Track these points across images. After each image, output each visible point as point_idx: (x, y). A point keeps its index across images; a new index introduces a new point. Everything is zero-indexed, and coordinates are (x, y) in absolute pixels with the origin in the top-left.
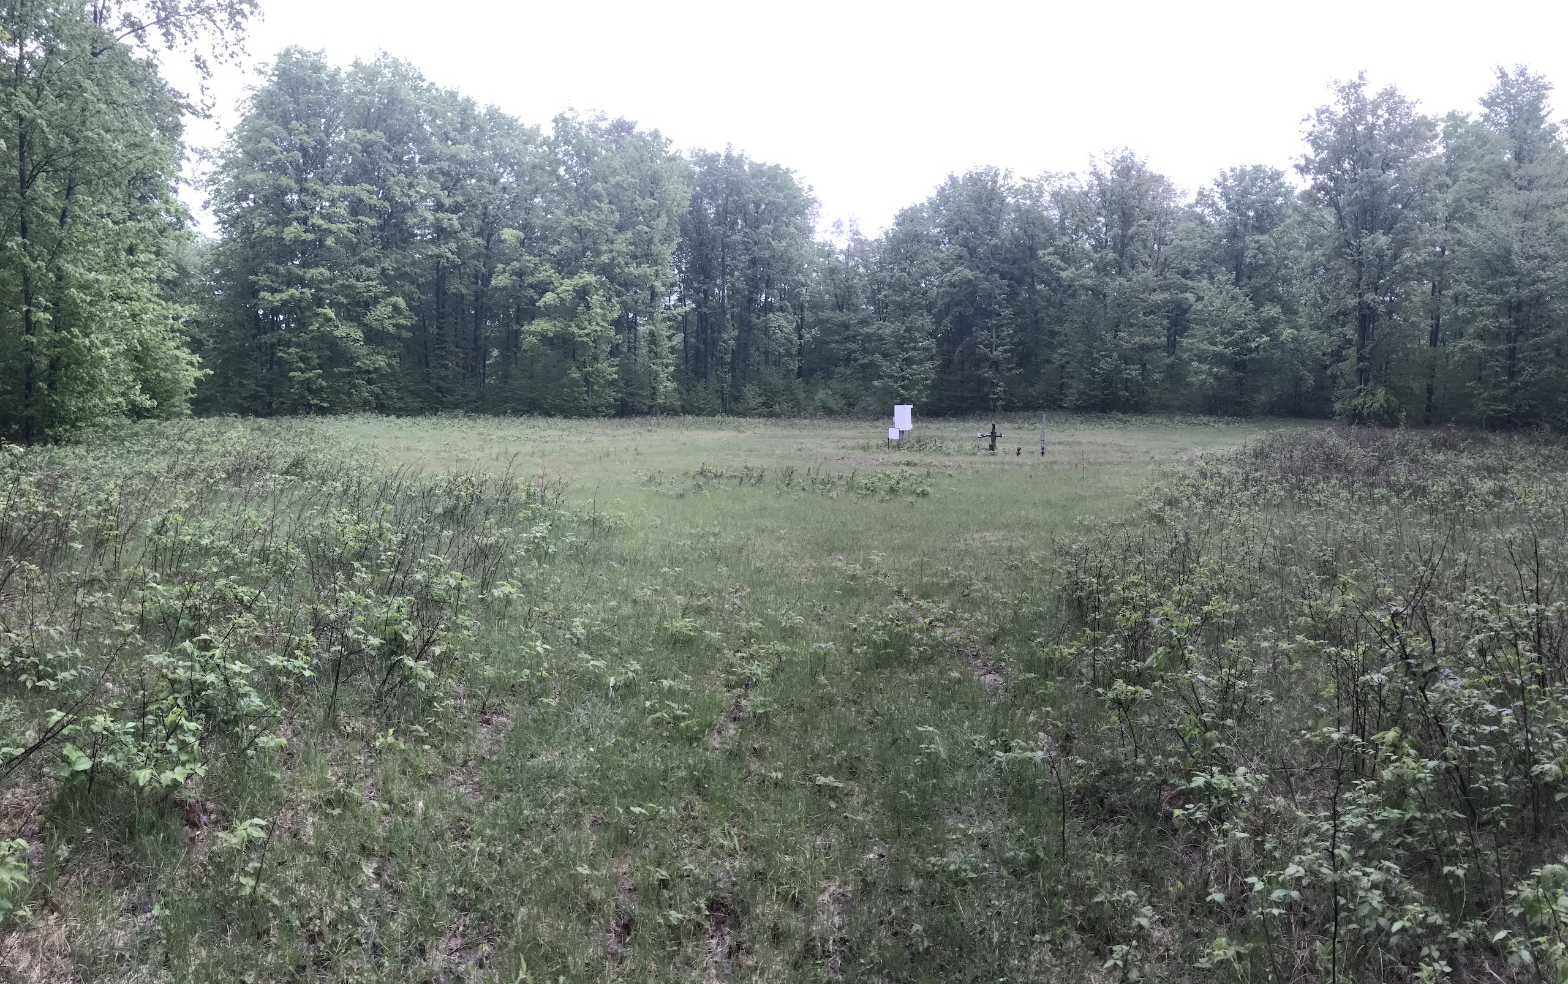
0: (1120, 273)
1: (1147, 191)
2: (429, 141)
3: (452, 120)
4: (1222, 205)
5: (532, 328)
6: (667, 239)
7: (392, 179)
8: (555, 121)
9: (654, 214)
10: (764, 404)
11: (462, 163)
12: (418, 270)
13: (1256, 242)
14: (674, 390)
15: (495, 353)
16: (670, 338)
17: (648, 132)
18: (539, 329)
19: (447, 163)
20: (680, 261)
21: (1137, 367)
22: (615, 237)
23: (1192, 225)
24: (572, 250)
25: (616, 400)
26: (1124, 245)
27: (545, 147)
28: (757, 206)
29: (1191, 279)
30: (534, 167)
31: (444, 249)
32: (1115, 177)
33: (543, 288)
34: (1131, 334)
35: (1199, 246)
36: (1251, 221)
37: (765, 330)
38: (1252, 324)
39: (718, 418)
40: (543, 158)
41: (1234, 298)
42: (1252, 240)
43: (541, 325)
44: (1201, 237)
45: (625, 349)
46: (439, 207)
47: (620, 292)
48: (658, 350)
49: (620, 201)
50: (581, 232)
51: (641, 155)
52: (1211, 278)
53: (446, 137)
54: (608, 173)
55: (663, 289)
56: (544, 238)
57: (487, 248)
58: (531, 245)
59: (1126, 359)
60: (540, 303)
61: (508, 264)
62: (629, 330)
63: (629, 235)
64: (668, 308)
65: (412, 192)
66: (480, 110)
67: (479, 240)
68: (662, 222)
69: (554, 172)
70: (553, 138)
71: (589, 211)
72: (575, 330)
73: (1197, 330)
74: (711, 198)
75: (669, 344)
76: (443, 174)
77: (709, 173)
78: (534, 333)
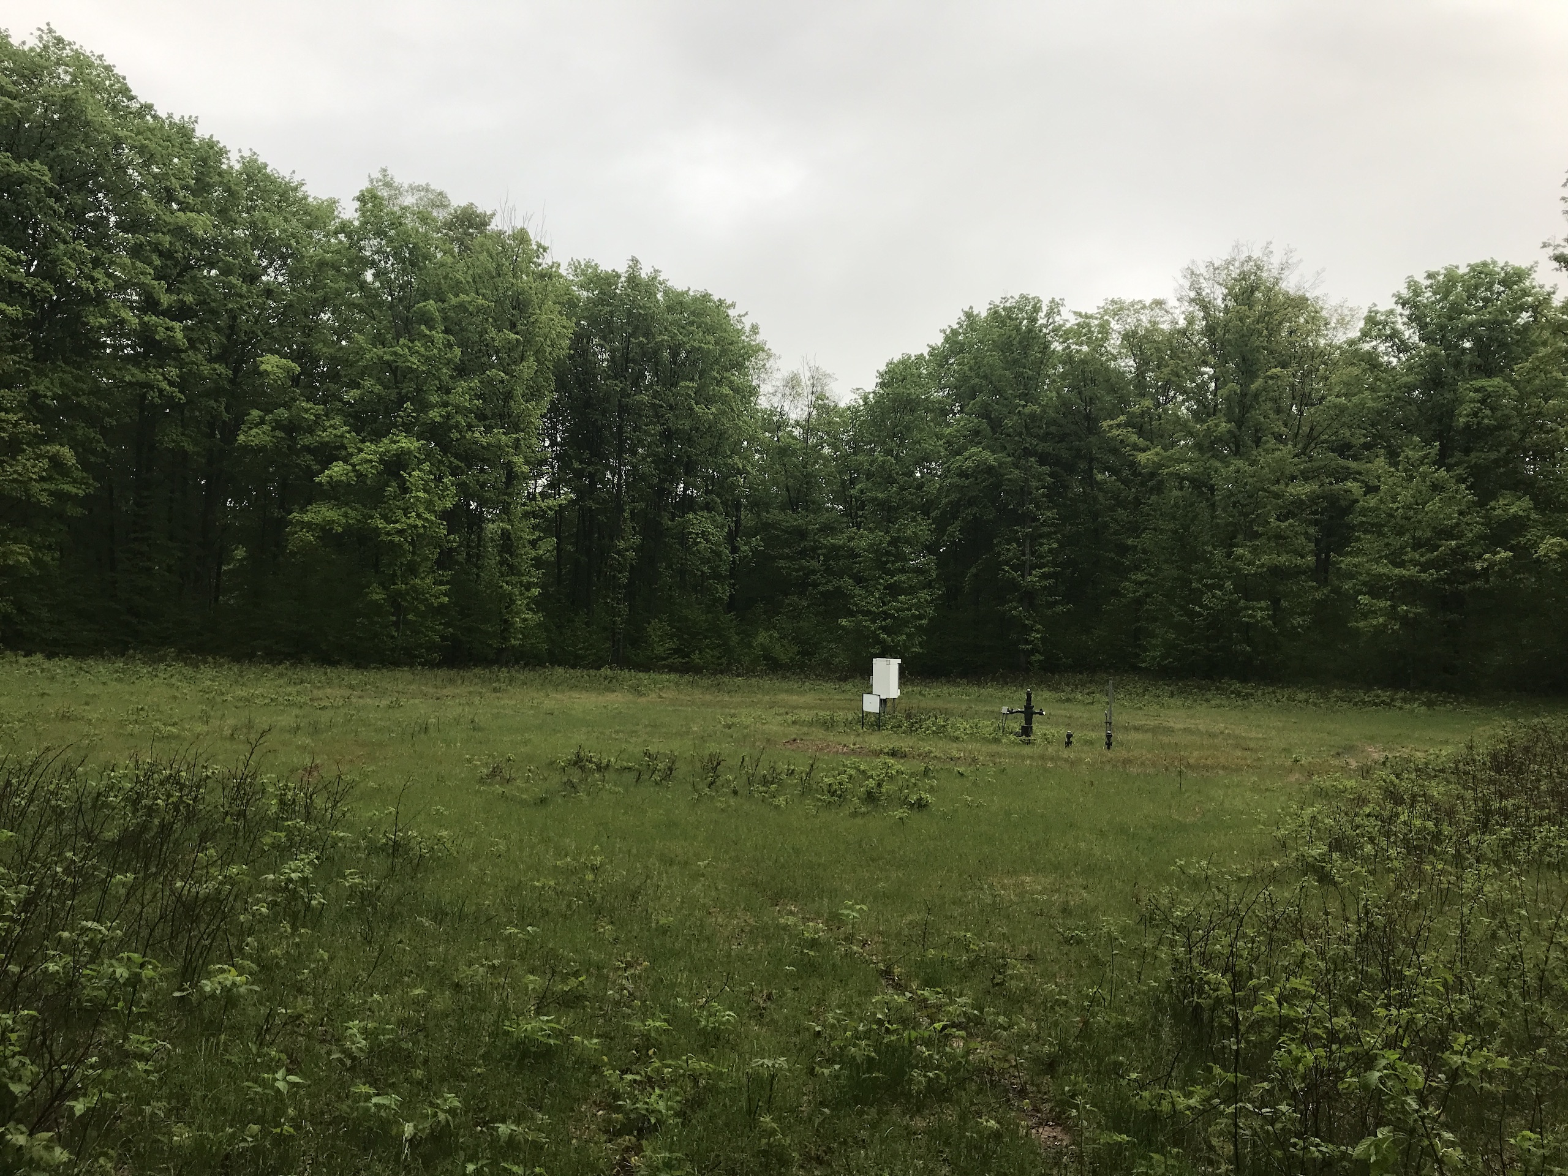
0: (1237, 453)
1: (1280, 323)
2: (137, 197)
3: (181, 170)
4: (1411, 335)
5: (306, 518)
6: (533, 394)
7: (62, 246)
8: (361, 199)
9: (516, 355)
10: (677, 651)
11: (194, 241)
12: (105, 405)
13: (1477, 390)
14: (539, 625)
15: (240, 553)
16: (534, 543)
17: (509, 232)
18: (318, 519)
19: (168, 238)
20: (554, 427)
21: (1263, 604)
22: (451, 384)
23: (1356, 371)
24: (380, 397)
25: (444, 638)
26: (1245, 409)
27: (342, 237)
28: (675, 354)
29: (1356, 458)
30: (322, 264)
31: (155, 375)
32: (1231, 303)
33: (329, 454)
34: (1255, 550)
35: (1370, 404)
36: (1467, 358)
37: (682, 537)
38: (1475, 525)
39: (606, 671)
40: (338, 252)
41: (1436, 488)
42: (1469, 389)
43: (323, 513)
44: (1372, 389)
45: (462, 557)
46: (150, 304)
47: (457, 467)
48: (515, 561)
49: (462, 330)
50: (396, 372)
51: (499, 266)
52: (1393, 455)
53: (169, 196)
54: (445, 287)
55: (526, 469)
56: (334, 376)
57: (232, 381)
58: (310, 385)
59: (1248, 589)
60: (322, 478)
61: (268, 411)
62: (470, 527)
63: (475, 382)
64: (532, 497)
65: (98, 274)
66: (233, 162)
67: (220, 368)
68: (528, 368)
69: (357, 275)
70: (356, 223)
71: (412, 341)
72: (380, 524)
73: (1367, 541)
74: (604, 338)
75: (533, 553)
76: (161, 254)
77: (601, 301)
78: (309, 526)
